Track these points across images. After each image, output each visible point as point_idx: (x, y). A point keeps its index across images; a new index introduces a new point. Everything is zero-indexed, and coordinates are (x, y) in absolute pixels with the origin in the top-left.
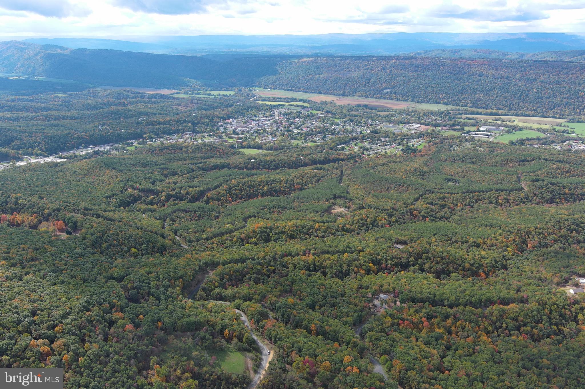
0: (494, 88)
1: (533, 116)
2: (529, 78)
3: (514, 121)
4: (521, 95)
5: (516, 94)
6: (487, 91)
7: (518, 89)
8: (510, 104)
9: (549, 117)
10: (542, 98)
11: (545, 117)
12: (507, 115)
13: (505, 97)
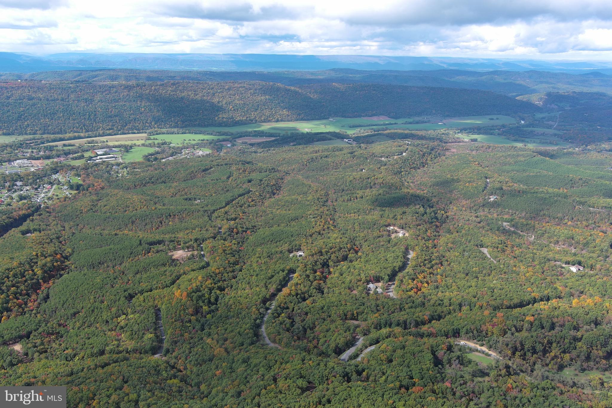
0: (57, 111)
1: (115, 135)
2: (86, 99)
3: (107, 141)
4: (89, 116)
5: (85, 115)
6: (50, 114)
7: (84, 110)
8: (84, 126)
9: (129, 133)
10: (110, 117)
11: (125, 134)
12: (90, 137)
13: (74, 120)
